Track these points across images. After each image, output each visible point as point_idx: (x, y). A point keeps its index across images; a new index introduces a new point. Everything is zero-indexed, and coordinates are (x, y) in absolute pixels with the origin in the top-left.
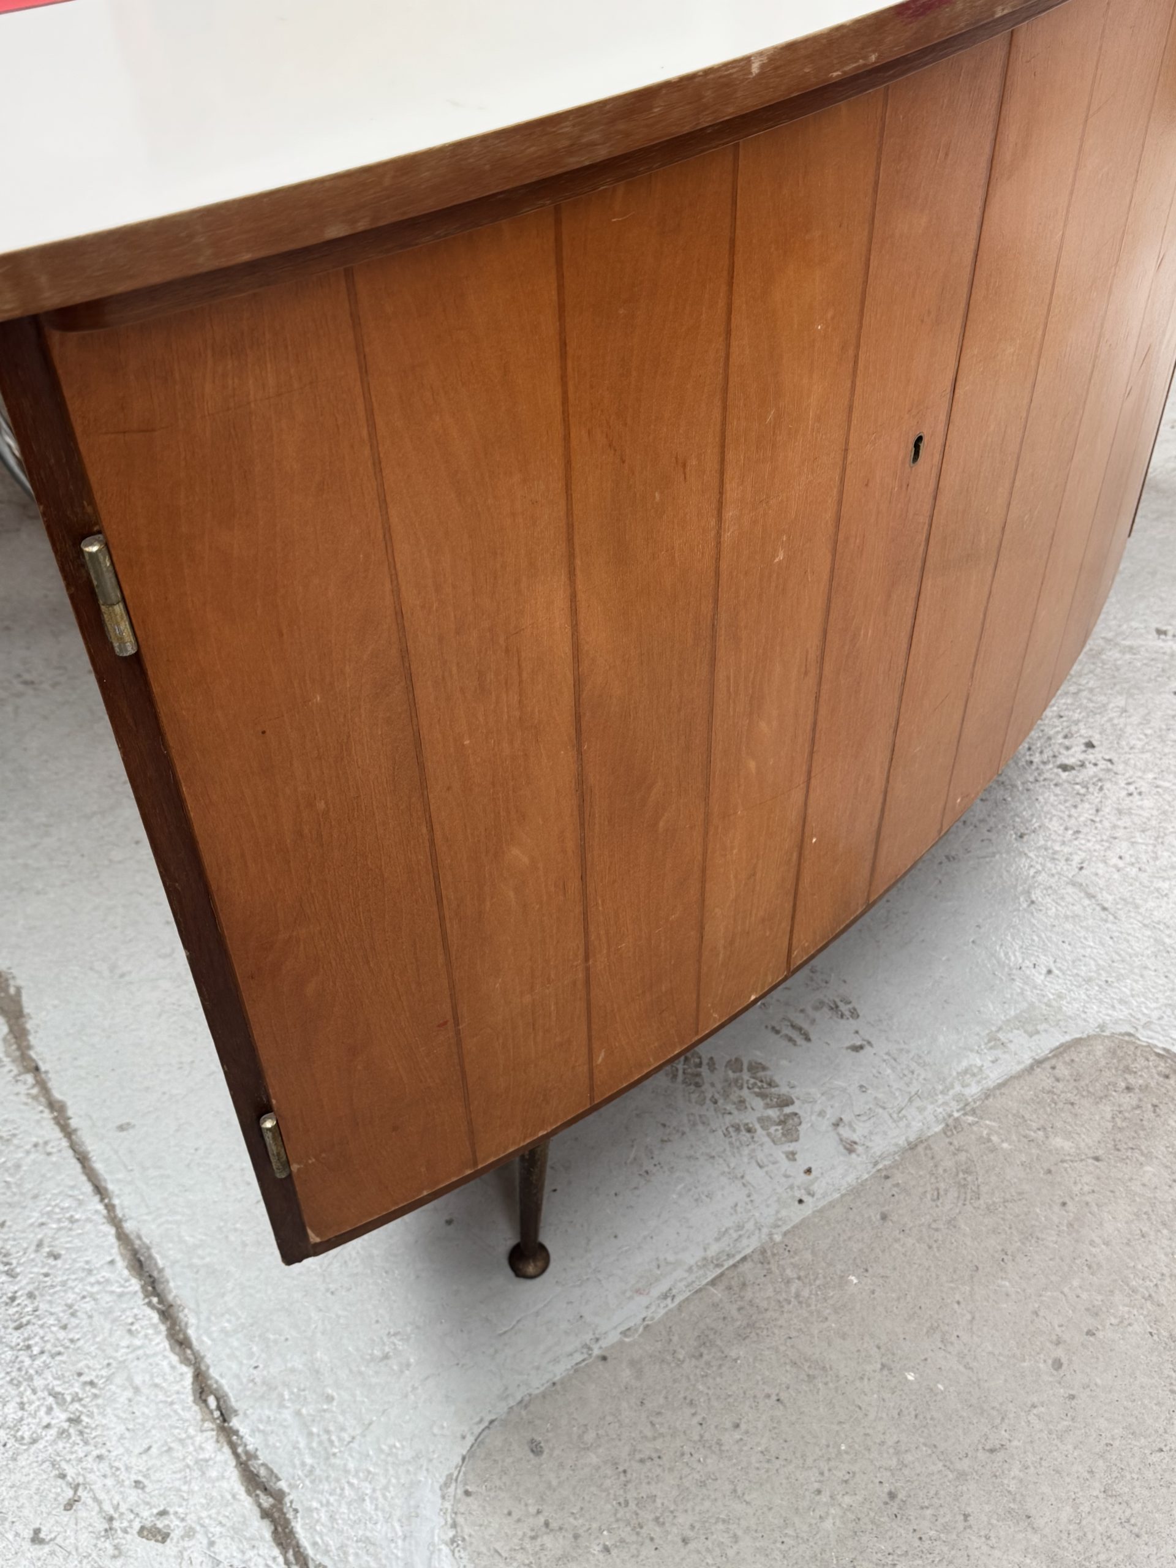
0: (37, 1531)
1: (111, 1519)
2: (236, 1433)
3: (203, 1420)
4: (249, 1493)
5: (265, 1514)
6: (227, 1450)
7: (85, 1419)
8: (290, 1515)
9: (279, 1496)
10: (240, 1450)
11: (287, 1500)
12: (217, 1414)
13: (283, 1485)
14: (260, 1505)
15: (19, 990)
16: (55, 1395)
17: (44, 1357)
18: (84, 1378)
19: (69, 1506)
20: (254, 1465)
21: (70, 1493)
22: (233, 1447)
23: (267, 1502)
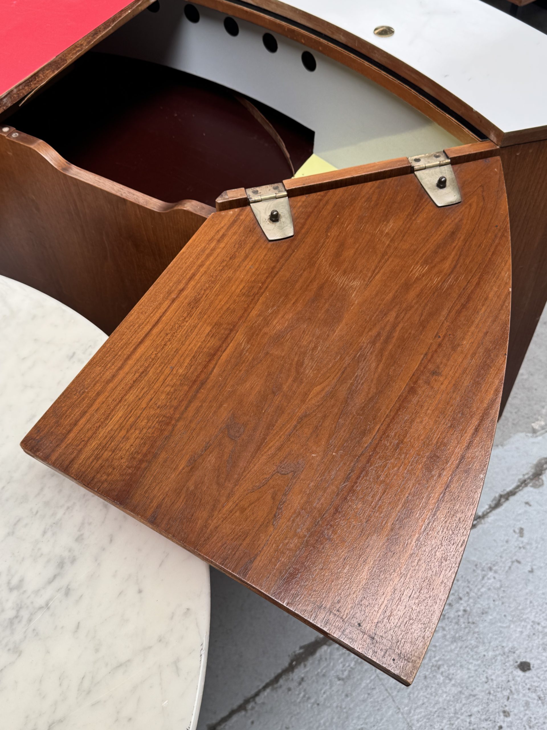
0: (530, 572)
1: (520, 548)
2: (483, 513)
3: (481, 524)
4: (502, 505)
5: (507, 499)
6: (490, 514)
7: (489, 565)
8: (505, 492)
9: (501, 496)
10: (488, 511)
11: (502, 493)
12: (478, 520)
13: (497, 495)
14: (505, 501)
15: (301, 648)
16: (483, 578)
17: (470, 585)
18: (475, 568)
19: (519, 562)
20: (493, 505)
21: (516, 564)
22: (488, 513)
23: (503, 500)
